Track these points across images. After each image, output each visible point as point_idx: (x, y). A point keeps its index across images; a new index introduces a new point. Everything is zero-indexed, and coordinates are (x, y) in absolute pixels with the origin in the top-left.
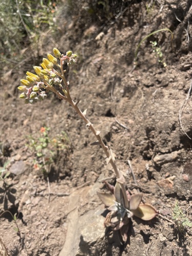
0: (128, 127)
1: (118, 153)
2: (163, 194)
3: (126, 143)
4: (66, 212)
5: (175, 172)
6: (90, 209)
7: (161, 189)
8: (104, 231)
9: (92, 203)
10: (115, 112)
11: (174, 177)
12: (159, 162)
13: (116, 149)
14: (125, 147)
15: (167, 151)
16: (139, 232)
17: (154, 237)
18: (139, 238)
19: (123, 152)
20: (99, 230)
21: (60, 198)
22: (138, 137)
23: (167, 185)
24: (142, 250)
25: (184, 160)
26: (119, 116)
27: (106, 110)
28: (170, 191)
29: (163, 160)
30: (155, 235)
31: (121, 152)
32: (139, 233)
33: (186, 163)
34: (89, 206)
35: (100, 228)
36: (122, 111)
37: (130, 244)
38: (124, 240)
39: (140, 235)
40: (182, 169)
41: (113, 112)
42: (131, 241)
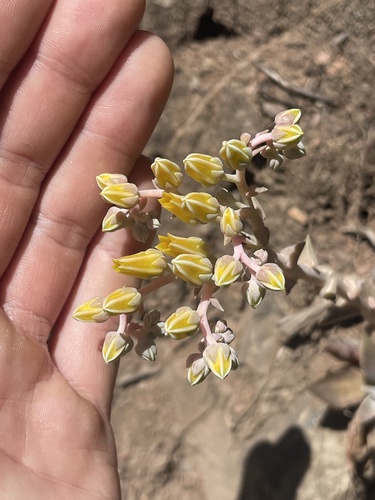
0: (329, 93)
1: (311, 204)
3: (336, 163)
4: (176, 429)
6: (271, 415)
9: (274, 393)
10: (235, 18)
13: (303, 190)
14: (337, 179)
19: (332, 199)
21: (131, 390)
26: (258, 33)
27: (194, 15)
31: (323, 200)
34: (264, 408)
36: (271, 15)
41: (224, 15)
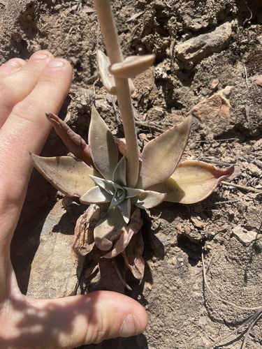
2: (211, 136)
5: (230, 76)
7: (203, 125)
8: (74, 271)
11: (228, 88)
12: (192, 55)
15: (206, 24)
16: (174, 240)
17: (216, 241)
18: (177, 257)
20: (56, 274)
22: (118, 9)
23: (217, 110)
24: (188, 285)
25: (242, 47)
28: (223, 124)
29: (199, 48)
30: (217, 237)
32: (173, 246)
33: (247, 55)
35: (59, 268)
37: (151, 282)
38: (136, 275)
39: (178, 249)
40: (241, 68)
42: (154, 273)
